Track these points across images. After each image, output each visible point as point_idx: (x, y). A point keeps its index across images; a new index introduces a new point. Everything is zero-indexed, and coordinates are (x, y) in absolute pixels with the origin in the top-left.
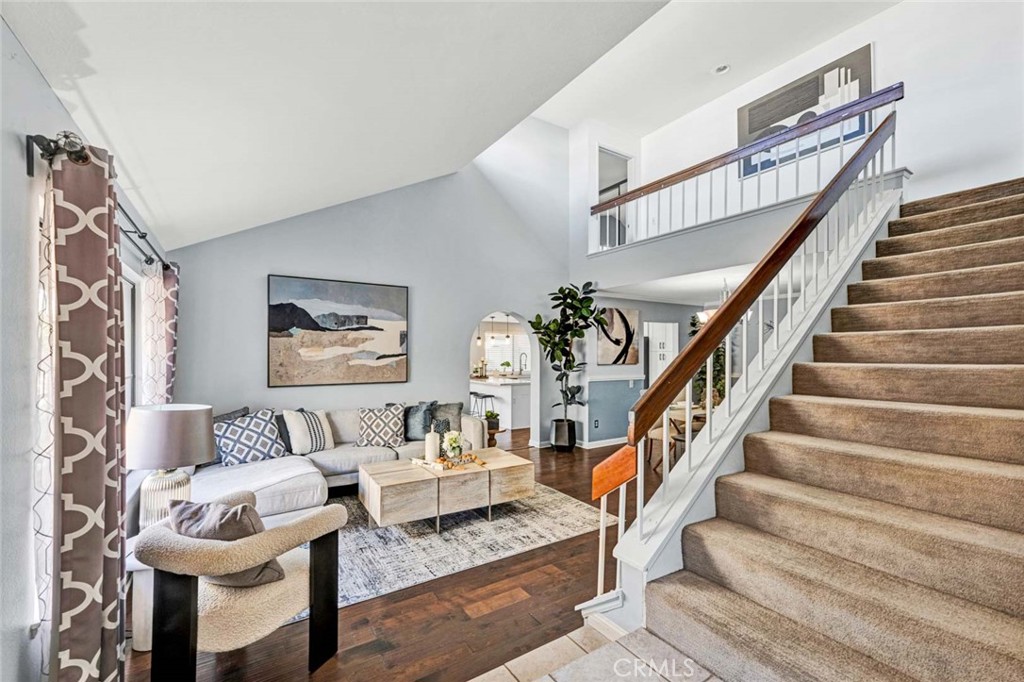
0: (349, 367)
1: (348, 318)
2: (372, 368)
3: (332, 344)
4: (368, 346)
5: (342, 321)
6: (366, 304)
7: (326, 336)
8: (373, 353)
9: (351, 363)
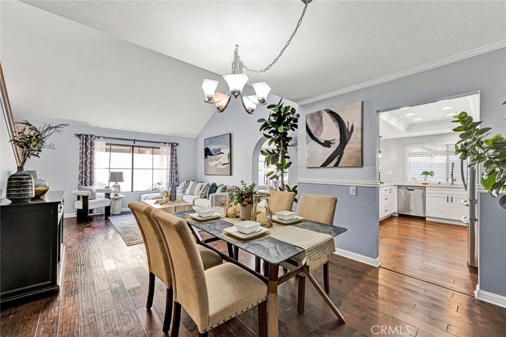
0: (217, 168)
1: (216, 150)
2: (222, 169)
3: (214, 160)
4: (220, 160)
5: (216, 151)
6: (220, 144)
7: (213, 157)
8: (222, 163)
9: (218, 167)
